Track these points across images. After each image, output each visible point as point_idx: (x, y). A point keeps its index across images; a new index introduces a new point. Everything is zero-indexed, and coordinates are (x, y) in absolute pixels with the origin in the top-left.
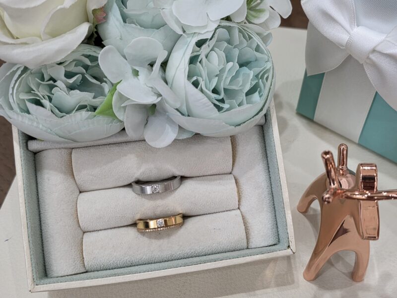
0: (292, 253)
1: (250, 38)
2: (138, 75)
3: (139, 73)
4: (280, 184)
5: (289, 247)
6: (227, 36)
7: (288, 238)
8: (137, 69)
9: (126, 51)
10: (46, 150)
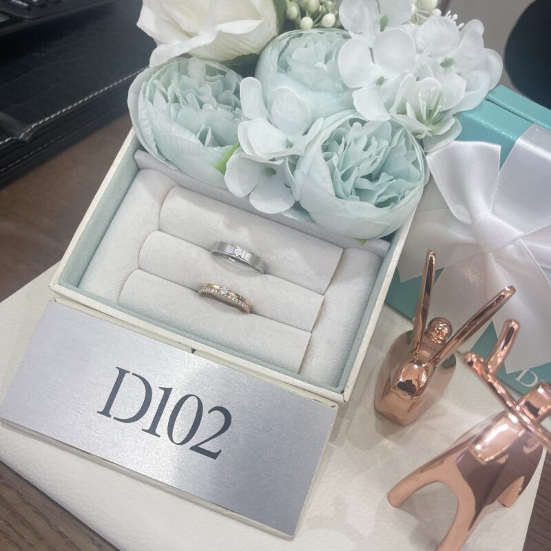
0: (342, 400)
10: (151, 169)
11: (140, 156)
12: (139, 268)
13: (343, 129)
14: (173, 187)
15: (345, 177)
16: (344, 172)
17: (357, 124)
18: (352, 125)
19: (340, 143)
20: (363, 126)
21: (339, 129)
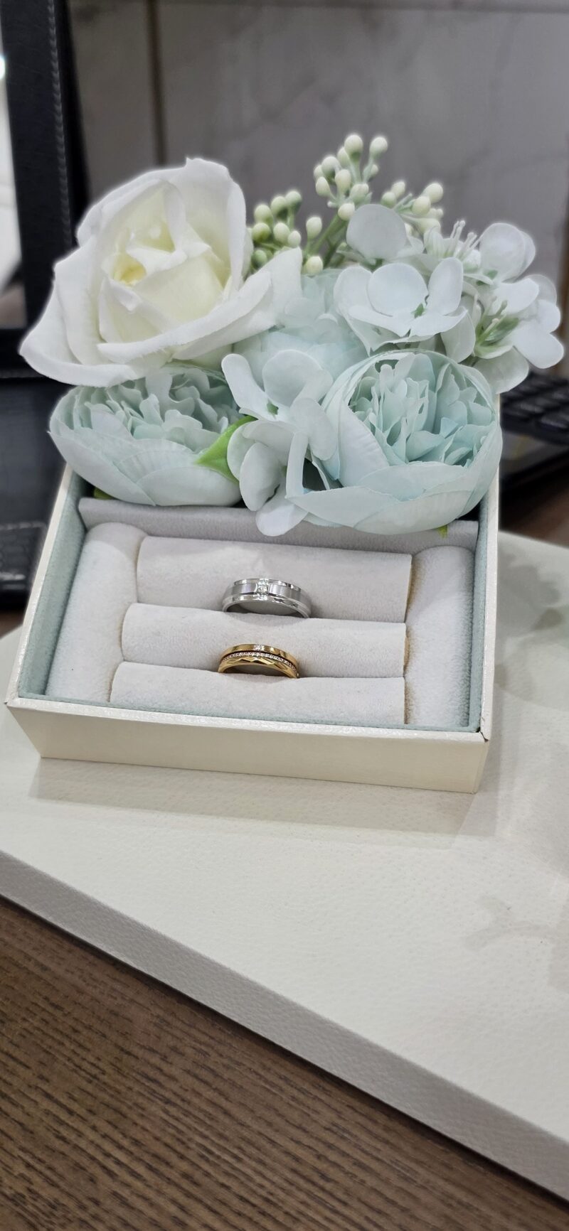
0: (483, 740)
1: (469, 384)
2: (276, 413)
3: (278, 411)
4: (484, 626)
5: (478, 730)
6: (430, 369)
7: (480, 714)
8: (276, 404)
9: (266, 370)
10: (106, 522)
11: (88, 505)
12: (124, 660)
13: (369, 378)
14: (142, 539)
15: (392, 440)
16: (387, 433)
17: (384, 367)
18: (379, 371)
19: (370, 398)
20: (393, 367)
21: (366, 378)
